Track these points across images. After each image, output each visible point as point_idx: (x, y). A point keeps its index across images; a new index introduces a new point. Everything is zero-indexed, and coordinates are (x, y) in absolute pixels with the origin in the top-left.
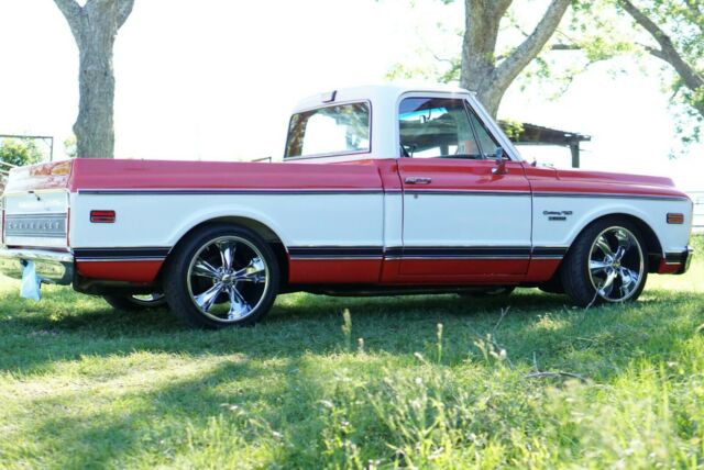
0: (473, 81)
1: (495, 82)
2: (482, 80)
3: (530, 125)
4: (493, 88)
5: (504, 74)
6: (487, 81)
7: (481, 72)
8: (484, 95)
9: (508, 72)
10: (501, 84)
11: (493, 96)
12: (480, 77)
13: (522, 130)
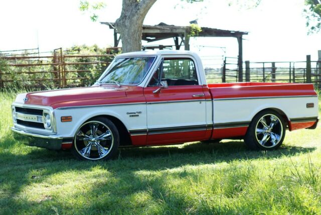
0: (127, 11)
1: (138, 11)
2: (132, 10)
4: (138, 15)
5: (143, 7)
6: (134, 11)
7: (131, 5)
8: (133, 19)
9: (145, 5)
10: (142, 12)
11: (138, 19)
12: (131, 9)
13: (200, 31)
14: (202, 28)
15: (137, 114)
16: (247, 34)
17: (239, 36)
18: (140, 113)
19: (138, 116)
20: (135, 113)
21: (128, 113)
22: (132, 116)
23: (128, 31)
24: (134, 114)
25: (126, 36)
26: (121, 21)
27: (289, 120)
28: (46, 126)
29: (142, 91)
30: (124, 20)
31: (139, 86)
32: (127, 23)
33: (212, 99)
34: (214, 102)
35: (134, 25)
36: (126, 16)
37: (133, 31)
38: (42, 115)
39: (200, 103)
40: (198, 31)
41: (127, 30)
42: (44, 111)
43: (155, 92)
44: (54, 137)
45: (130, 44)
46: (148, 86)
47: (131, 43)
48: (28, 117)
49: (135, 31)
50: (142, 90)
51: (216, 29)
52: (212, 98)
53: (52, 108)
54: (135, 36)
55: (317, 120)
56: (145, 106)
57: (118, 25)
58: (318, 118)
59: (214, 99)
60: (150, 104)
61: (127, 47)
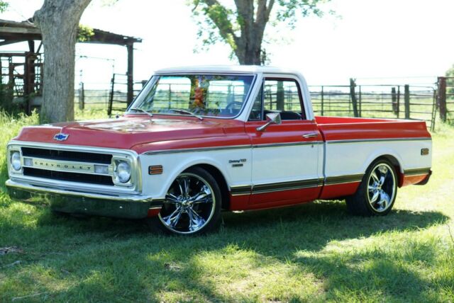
3: (98, 30)
4: (75, 5)
8: (66, 12)
13: (92, 34)
14: (95, 31)
15: (241, 163)
16: (140, 41)
17: (130, 44)
18: (244, 160)
19: (242, 165)
20: (239, 162)
21: (231, 162)
22: (236, 166)
23: (58, 30)
24: (237, 163)
25: (54, 37)
26: (46, 15)
27: (403, 172)
28: (116, 180)
29: (243, 128)
30: (51, 12)
31: (237, 119)
32: (57, 18)
33: (324, 141)
34: (327, 145)
35: (68, 22)
36: (54, 7)
37: (65, 30)
38: (110, 163)
39: (313, 146)
40: (89, 33)
41: (56, 29)
42: (114, 157)
43: (260, 129)
44: (135, 199)
45: (60, 49)
46: (248, 120)
47: (63, 49)
48: (69, 166)
49: (68, 30)
50: (242, 126)
51: (108, 33)
52: (323, 139)
53: (135, 152)
54: (68, 37)
55: (430, 172)
56: (250, 150)
57: (39, 20)
58: (431, 170)
59: (327, 141)
60: (256, 147)
61: (54, 54)
